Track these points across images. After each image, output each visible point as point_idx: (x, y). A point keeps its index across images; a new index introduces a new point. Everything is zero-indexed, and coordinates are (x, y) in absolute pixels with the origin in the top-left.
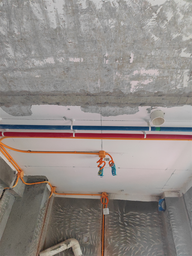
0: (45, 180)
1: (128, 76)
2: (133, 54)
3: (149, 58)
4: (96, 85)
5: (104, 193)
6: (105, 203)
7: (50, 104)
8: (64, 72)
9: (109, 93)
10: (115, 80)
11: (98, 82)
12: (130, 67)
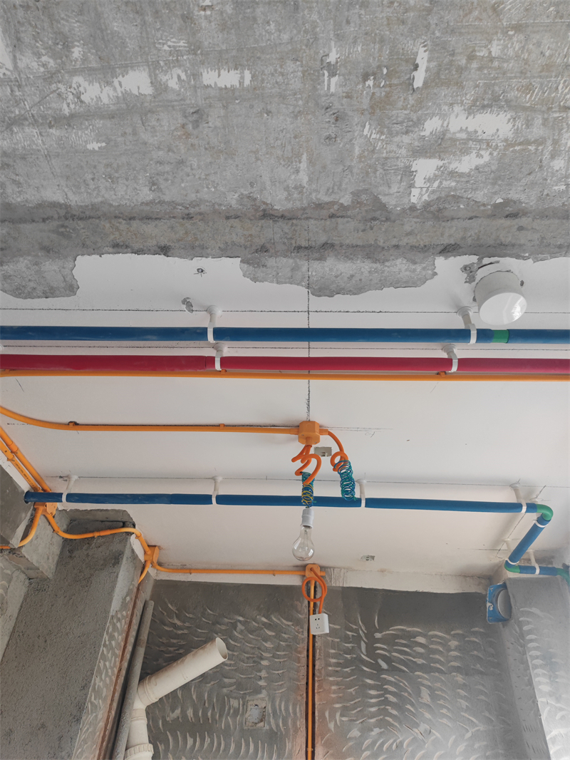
0: (124, 525)
1: (406, 139)
2: (425, 51)
3: (480, 69)
4: (293, 177)
5: (311, 566)
6: (315, 597)
7: (138, 252)
8: (183, 126)
9: (336, 207)
10: (360, 157)
11: (301, 165)
12: (413, 106)
